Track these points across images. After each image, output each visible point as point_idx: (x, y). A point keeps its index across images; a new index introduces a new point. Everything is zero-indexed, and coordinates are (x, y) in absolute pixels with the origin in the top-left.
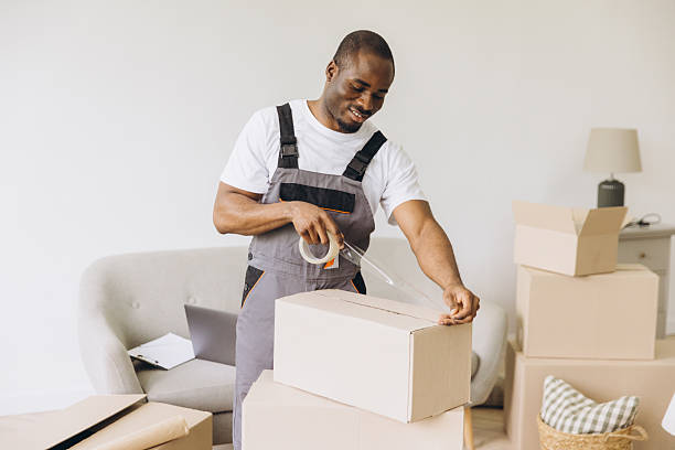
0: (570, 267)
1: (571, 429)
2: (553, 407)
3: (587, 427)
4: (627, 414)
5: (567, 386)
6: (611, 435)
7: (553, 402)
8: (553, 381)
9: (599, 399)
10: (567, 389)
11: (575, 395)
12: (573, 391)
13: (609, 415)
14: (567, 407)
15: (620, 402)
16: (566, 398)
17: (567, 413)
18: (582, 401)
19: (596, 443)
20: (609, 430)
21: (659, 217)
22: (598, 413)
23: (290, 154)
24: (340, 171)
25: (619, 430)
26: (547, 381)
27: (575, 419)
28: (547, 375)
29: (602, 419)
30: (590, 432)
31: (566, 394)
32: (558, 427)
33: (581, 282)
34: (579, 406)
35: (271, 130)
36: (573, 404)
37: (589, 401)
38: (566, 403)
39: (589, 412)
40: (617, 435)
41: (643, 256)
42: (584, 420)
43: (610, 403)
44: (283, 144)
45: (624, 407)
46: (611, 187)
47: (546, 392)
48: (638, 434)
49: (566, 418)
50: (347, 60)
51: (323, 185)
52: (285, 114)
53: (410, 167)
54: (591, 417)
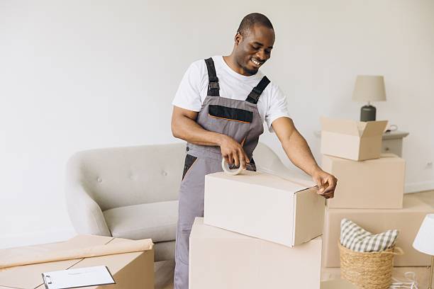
0: (355, 156)
1: (359, 249)
2: (348, 237)
3: (369, 248)
4: (392, 240)
5: (355, 224)
6: (383, 252)
7: (347, 234)
8: (346, 222)
9: (374, 232)
10: (355, 226)
11: (360, 230)
12: (358, 228)
13: (382, 241)
14: (356, 237)
15: (388, 234)
16: (355, 232)
17: (356, 240)
18: (364, 233)
19: (374, 257)
20: (382, 249)
21: (397, 127)
22: (375, 240)
23: (215, 87)
24: (244, 98)
25: (387, 249)
26: (343, 222)
27: (361, 244)
28: (343, 218)
29: (378, 243)
30: (371, 251)
31: (355, 229)
32: (352, 248)
33: (361, 164)
34: (363, 236)
35: (203, 73)
36: (359, 235)
37: (368, 233)
38: (355, 234)
39: (370, 239)
40: (386, 252)
41: (387, 149)
42: (367, 244)
43: (382, 234)
44: (210, 81)
45: (390, 236)
46: (368, 110)
47: (343, 228)
48: (398, 251)
49: (356, 243)
50: (248, 31)
51: (234, 106)
52: (210, 64)
53: (284, 99)
54: (371, 242)
